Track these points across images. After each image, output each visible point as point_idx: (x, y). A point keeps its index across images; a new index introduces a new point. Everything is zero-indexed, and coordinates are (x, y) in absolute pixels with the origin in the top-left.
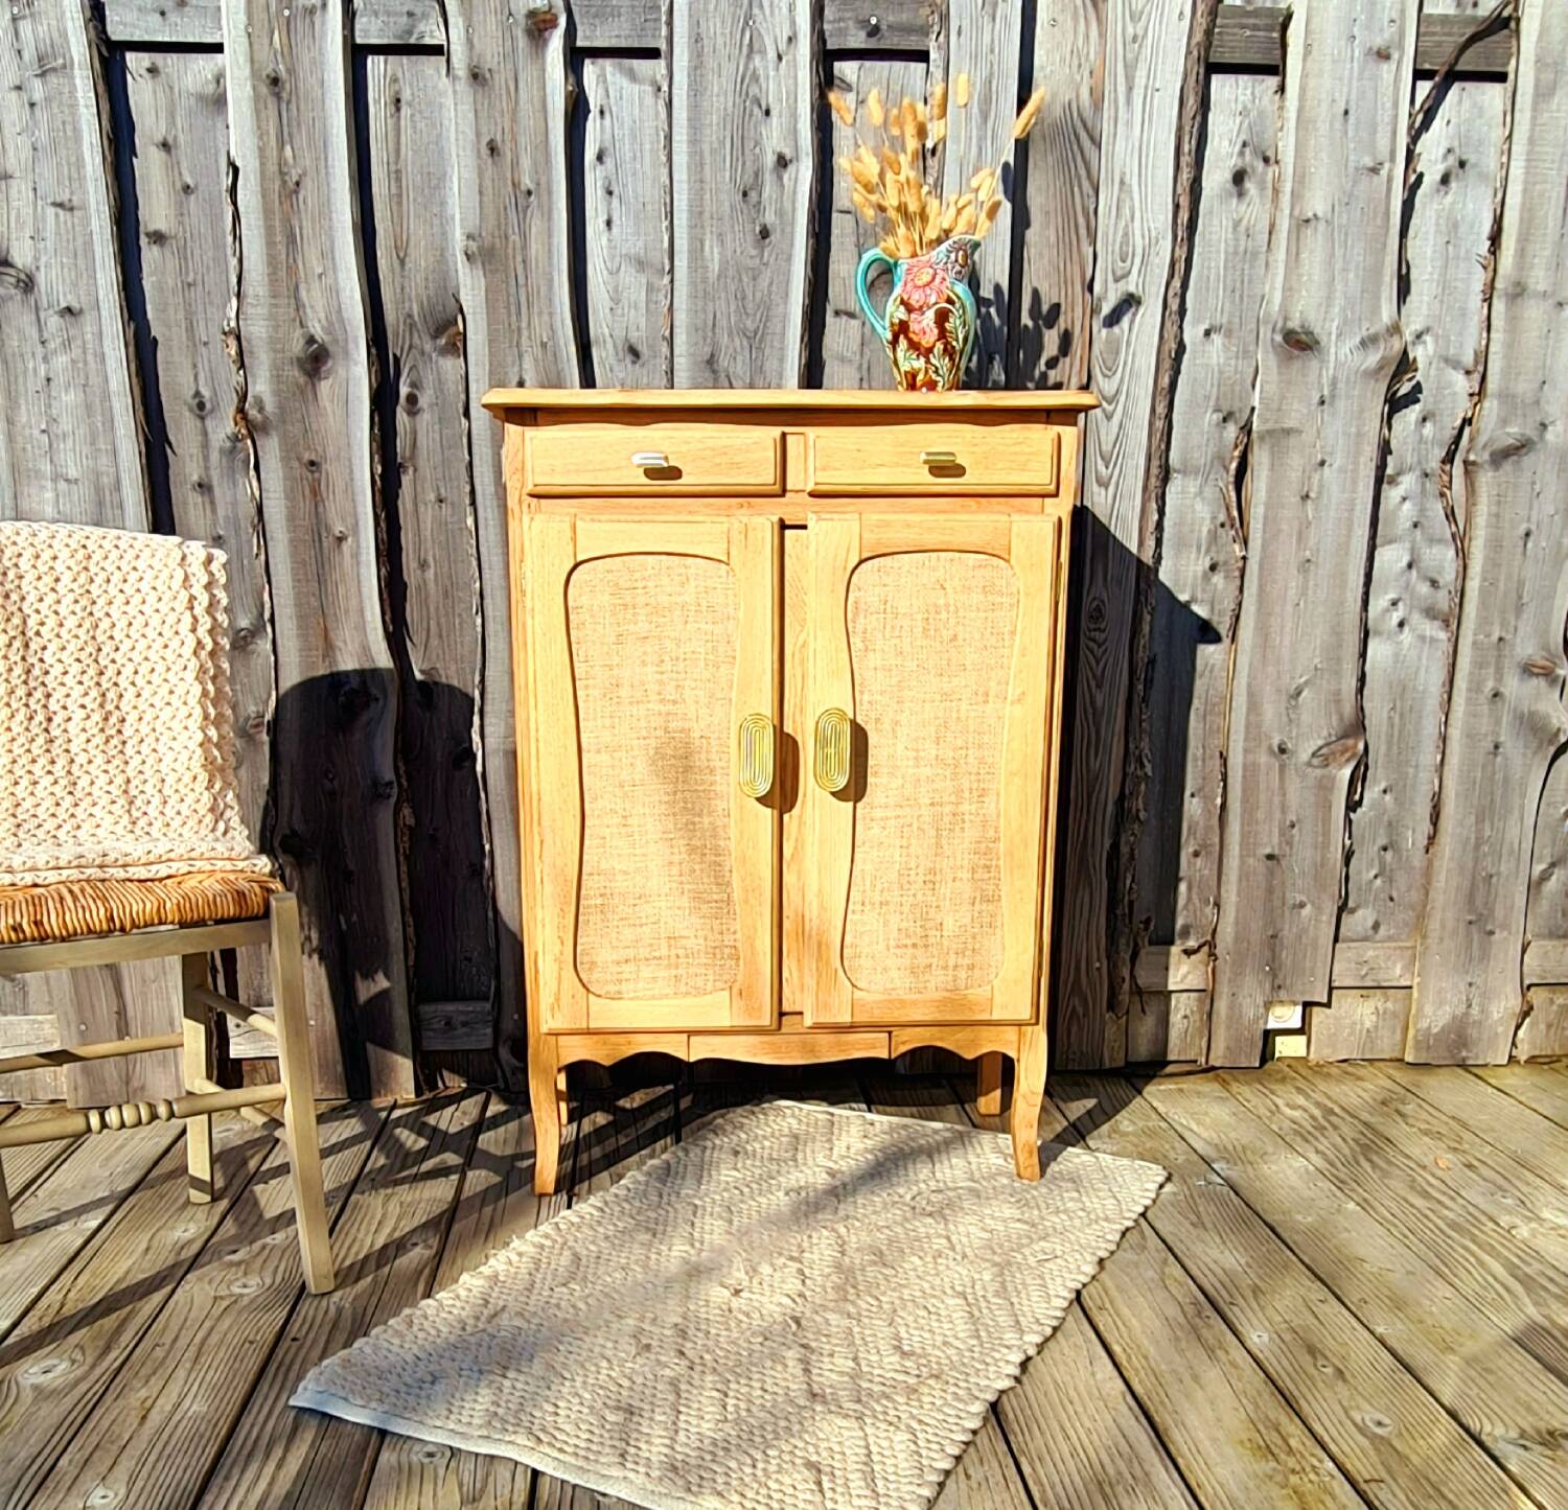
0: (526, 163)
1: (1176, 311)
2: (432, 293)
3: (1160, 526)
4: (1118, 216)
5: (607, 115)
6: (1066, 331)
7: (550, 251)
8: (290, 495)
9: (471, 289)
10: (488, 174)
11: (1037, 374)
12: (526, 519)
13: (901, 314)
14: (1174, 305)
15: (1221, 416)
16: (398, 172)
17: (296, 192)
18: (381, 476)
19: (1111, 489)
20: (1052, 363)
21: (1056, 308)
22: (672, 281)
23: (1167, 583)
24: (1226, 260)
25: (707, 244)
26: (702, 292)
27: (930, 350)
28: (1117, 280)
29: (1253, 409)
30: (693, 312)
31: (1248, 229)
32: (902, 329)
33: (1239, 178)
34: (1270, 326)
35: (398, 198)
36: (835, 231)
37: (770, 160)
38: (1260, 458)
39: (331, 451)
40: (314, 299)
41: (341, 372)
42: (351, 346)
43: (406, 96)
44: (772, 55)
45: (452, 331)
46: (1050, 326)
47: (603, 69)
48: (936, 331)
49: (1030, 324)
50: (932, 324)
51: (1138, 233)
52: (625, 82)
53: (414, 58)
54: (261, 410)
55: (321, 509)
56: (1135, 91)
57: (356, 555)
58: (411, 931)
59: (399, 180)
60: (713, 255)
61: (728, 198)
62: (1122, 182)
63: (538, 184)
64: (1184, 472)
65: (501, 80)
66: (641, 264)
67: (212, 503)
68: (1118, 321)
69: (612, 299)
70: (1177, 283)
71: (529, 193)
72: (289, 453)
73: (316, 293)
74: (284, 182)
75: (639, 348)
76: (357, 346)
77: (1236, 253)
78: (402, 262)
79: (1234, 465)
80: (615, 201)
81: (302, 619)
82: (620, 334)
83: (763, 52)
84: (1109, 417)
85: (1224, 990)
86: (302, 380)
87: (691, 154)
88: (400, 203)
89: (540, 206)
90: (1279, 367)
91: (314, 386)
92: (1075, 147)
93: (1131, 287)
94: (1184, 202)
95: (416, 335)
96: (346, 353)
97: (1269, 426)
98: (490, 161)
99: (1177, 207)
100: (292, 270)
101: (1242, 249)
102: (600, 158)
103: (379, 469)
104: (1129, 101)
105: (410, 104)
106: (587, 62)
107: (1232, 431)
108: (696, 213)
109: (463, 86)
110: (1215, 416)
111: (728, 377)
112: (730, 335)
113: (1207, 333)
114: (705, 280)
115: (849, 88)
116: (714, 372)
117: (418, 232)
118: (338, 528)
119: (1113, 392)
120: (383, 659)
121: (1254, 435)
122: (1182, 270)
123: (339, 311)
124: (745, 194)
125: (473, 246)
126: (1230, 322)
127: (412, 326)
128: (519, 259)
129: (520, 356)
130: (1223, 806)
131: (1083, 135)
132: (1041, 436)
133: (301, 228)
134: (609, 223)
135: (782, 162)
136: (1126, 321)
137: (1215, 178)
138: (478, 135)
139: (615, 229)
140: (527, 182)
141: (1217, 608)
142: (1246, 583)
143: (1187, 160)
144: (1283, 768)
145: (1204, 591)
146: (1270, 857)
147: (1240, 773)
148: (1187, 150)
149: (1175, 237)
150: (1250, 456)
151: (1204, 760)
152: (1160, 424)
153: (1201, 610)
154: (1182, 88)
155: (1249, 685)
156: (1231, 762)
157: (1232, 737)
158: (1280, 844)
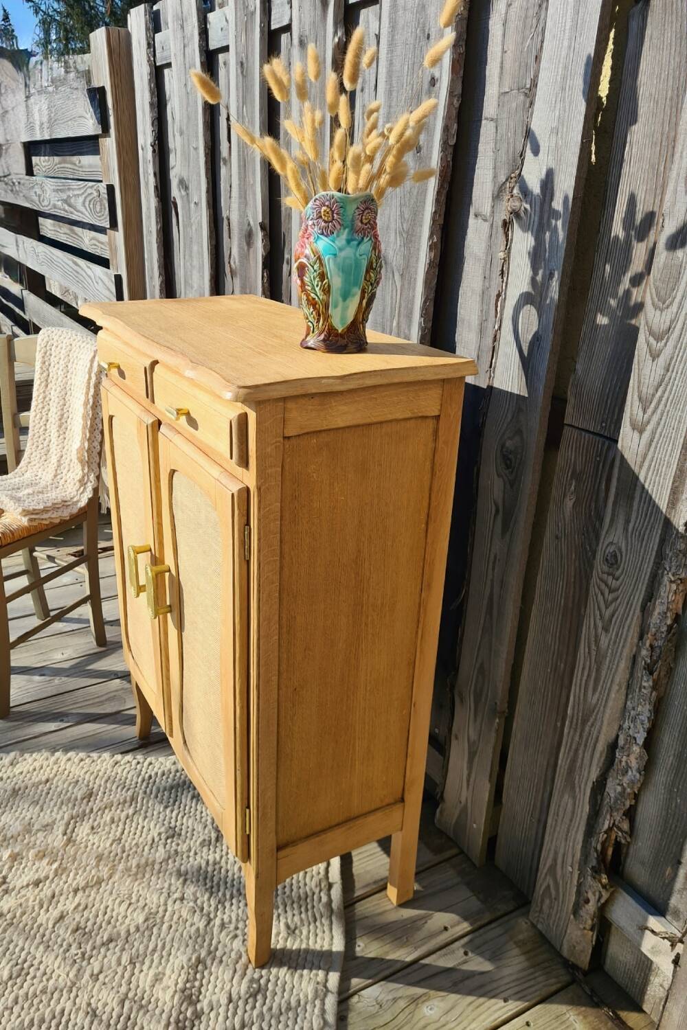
19: (647, 435)
20: (637, 280)
49: (621, 233)
84: (655, 356)
123: (257, 202)
135: (433, 82)
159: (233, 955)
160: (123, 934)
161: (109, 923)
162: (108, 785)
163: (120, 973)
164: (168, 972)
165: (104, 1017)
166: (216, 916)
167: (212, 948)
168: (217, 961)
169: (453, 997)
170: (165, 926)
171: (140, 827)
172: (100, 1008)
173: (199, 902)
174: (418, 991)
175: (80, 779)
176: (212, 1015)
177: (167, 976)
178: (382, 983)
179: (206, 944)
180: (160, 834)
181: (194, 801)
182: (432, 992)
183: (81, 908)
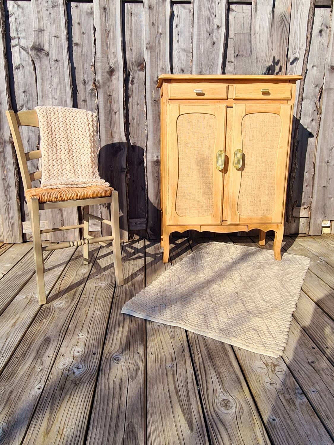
0: (160, 27)
1: (306, 62)
2: (138, 57)
3: (301, 111)
4: (294, 40)
5: (178, 16)
6: (281, 66)
7: (165, 47)
8: (105, 103)
9: (147, 56)
10: (152, 30)
12: (168, 105)
14: (306, 60)
15: (315, 85)
16: (131, 29)
17: (109, 34)
21: (279, 61)
22: (192, 54)
23: (302, 124)
24: (317, 50)
25: (201, 46)
26: (199, 56)
28: (293, 54)
29: (323, 84)
30: (197, 61)
31: (323, 43)
33: (321, 31)
34: (328, 65)
35: (131, 35)
36: (229, 43)
37: (216, 27)
38: (324, 95)
39: (114, 93)
40: (112, 58)
41: (117, 75)
42: (120, 69)
43: (133, 12)
44: (217, 3)
45: (142, 65)
46: (277, 65)
47: (178, 6)
51: (298, 44)
52: (182, 9)
53: (135, 4)
54: (99, 83)
55: (111, 106)
56: (299, 11)
57: (119, 117)
58: (128, 202)
59: (131, 31)
60: (202, 48)
61: (206, 35)
62: (295, 32)
63: (163, 32)
64: (307, 99)
65: (156, 8)
66: (185, 50)
67: (86, 104)
68: (293, 64)
69: (178, 58)
70: (307, 55)
71: (161, 34)
72: (105, 93)
73: (112, 57)
74: (106, 31)
75: (184, 70)
76: (121, 69)
77: (320, 48)
78: (131, 50)
79: (319, 97)
80: (180, 36)
81: (106, 131)
82: (179, 66)
83: (215, 2)
85: (313, 217)
86: (108, 76)
87: (198, 26)
88: (131, 37)
89: (163, 37)
90: (330, 74)
91: (111, 77)
92: (284, 24)
93: (297, 56)
94: (309, 36)
95: (134, 66)
96: (118, 70)
97: (327, 88)
98: (152, 27)
99: (307, 38)
100: (107, 51)
101: (321, 47)
102: (176, 26)
103: (125, 97)
104: (297, 14)
105: (134, 14)
106: (174, 5)
107: (318, 89)
108: (198, 39)
109: (147, 9)
110: (314, 86)
112: (205, 66)
113: (313, 67)
114: (200, 54)
115: (233, 11)
117: (135, 43)
118: (115, 110)
120: (124, 140)
121: (323, 90)
122: (307, 52)
123: (117, 61)
124: (210, 34)
125: (148, 46)
126: (318, 64)
127: (133, 64)
128: (158, 49)
129: (158, 71)
130: (314, 175)
131: (286, 22)
132: (288, 86)
133: (109, 42)
134: (178, 41)
135: (218, 27)
136: (295, 63)
137: (315, 31)
138: (150, 21)
139: (179, 43)
140: (160, 31)
141: (313, 129)
142: (321, 124)
143: (310, 27)
144: (328, 166)
145: (310, 126)
146: (324, 187)
147: (318, 167)
148: (310, 24)
149: (307, 44)
150: (322, 95)
151: (309, 164)
152: (302, 87)
153: (309, 130)
154: (309, 11)
155: (321, 147)
156: (316, 165)
157: (316, 159)
158: (327, 184)
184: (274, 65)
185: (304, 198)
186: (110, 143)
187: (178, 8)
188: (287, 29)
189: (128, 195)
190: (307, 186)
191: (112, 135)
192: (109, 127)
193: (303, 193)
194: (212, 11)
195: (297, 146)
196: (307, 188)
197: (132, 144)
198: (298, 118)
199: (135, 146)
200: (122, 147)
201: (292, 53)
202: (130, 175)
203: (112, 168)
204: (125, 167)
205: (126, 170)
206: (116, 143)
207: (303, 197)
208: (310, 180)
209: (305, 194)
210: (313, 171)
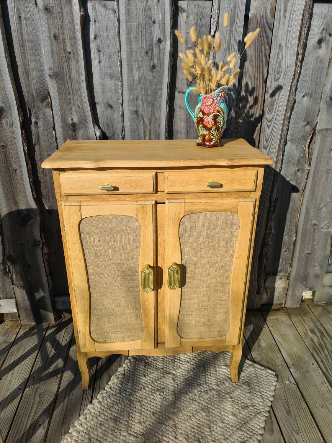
0: (68, 42)
1: (294, 90)
2: (39, 87)
3: (282, 159)
4: (277, 59)
5: (97, 22)
6: (256, 96)
9: (52, 87)
10: (55, 46)
11: (246, 111)
12: (63, 203)
13: (200, 115)
14: (294, 89)
15: (305, 123)
16: (23, 44)
18: (27, 150)
19: (268, 149)
20: (251, 107)
21: (253, 89)
22: (122, 84)
23: (283, 175)
24: (313, 71)
25: (134, 71)
26: (132, 89)
27: (211, 128)
28: (275, 81)
29: (317, 123)
30: (130, 95)
31: (321, 60)
32: (200, 120)
33: (320, 42)
34: (326, 95)
35: (23, 53)
37: (155, 40)
38: (318, 138)
39: (9, 143)
41: (9, 116)
42: (12, 108)
43: (23, 15)
45: (47, 101)
46: (251, 95)
47: (94, 4)
48: (213, 122)
49: (244, 94)
50: (211, 120)
51: (284, 64)
52: (102, 9)
55: (8, 161)
56: (287, 12)
57: (22, 175)
58: (50, 280)
59: (23, 47)
60: (136, 74)
61: (141, 54)
62: (280, 46)
63: (73, 50)
64: (291, 141)
65: (56, 10)
66: (111, 76)
68: (274, 95)
69: (102, 88)
70: (295, 81)
71: (70, 53)
75: (112, 105)
76: (14, 108)
77: (316, 68)
79: (308, 141)
80: (101, 54)
82: (105, 101)
84: (269, 127)
85: (291, 288)
87: (127, 39)
88: (24, 55)
89: (74, 58)
90: (327, 108)
92: (264, 32)
93: (280, 83)
94: (301, 52)
95: (35, 102)
96: (11, 111)
97: (322, 128)
98: (54, 41)
99: (298, 54)
101: (318, 67)
102: (95, 38)
103: (26, 148)
104: (285, 16)
105: (25, 19)
106: (89, 2)
107: (308, 129)
108: (130, 60)
109: (42, 13)
110: (303, 123)
111: (142, 116)
112: (143, 102)
113: (304, 96)
114: (133, 84)
115: (184, 11)
116: (137, 115)
117: (32, 66)
118: (15, 167)
119: (271, 119)
120: (33, 205)
121: (317, 131)
122: (297, 77)
123: (6, 96)
124: (147, 53)
125: (51, 72)
126: (312, 92)
127: (33, 98)
128: (68, 77)
129: (71, 110)
130: (295, 240)
131: (267, 27)
132: (251, 173)
134: (100, 62)
135: (160, 41)
136: (277, 96)
137: (312, 41)
138: (49, 31)
139: (102, 64)
140: (69, 49)
141: (298, 182)
142: (309, 177)
143: (303, 37)
144: (314, 230)
145: (294, 177)
146: (308, 254)
147: (301, 230)
148: (303, 33)
149: (296, 65)
150: (314, 137)
151: (290, 226)
152: (285, 128)
153: (293, 183)
154: (304, 10)
155: (306, 207)
156: (299, 228)
157: (300, 221)
158: (311, 250)
159: (231, 386)
160: (208, 422)
161: (199, 427)
162: (113, 410)
163: (227, 429)
164: (232, 411)
165: (246, 439)
166: (212, 387)
167: (226, 392)
168: (232, 392)
169: (260, 337)
170: (210, 406)
171: (149, 403)
172: (241, 440)
173: (202, 391)
174: (256, 344)
175: (99, 423)
176: (254, 401)
177: (234, 411)
178: (251, 351)
179: (223, 394)
180: (160, 395)
181: (147, 377)
182: (257, 341)
183: (187, 438)
184: (247, 96)
185: (281, 265)
186: (14, 209)
187: (94, 8)
188: (268, 40)
189: (48, 272)
190: (285, 251)
191: (15, 199)
192: (9, 189)
193: (281, 260)
194: (149, 13)
195: (275, 205)
196: (286, 253)
197: (47, 208)
198: (278, 170)
199: (53, 210)
200: (32, 215)
201: (273, 80)
202: (49, 248)
203: (21, 240)
204: (38, 238)
205: (41, 243)
206: (22, 210)
207: (280, 263)
208: (290, 244)
209: (283, 260)
210: (294, 236)
